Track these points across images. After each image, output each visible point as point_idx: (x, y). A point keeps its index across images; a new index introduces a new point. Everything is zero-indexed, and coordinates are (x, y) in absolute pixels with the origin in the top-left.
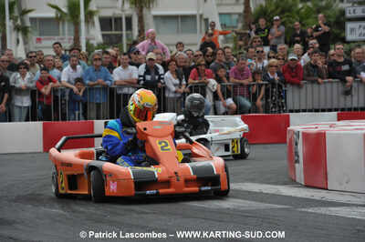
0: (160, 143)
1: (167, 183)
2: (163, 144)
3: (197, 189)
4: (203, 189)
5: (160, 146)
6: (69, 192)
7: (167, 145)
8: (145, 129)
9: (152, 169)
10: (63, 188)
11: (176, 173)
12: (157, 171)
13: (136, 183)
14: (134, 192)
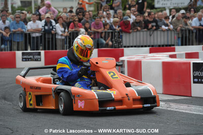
0: (110, 73)
1: (120, 102)
2: (112, 74)
3: (141, 106)
4: (145, 106)
5: (110, 75)
6: (37, 107)
7: (115, 75)
8: (97, 63)
9: (108, 91)
10: (31, 105)
11: (127, 95)
12: (113, 93)
13: (99, 101)
14: (98, 108)
